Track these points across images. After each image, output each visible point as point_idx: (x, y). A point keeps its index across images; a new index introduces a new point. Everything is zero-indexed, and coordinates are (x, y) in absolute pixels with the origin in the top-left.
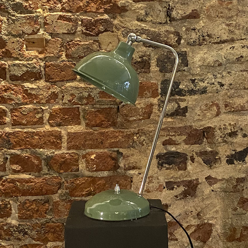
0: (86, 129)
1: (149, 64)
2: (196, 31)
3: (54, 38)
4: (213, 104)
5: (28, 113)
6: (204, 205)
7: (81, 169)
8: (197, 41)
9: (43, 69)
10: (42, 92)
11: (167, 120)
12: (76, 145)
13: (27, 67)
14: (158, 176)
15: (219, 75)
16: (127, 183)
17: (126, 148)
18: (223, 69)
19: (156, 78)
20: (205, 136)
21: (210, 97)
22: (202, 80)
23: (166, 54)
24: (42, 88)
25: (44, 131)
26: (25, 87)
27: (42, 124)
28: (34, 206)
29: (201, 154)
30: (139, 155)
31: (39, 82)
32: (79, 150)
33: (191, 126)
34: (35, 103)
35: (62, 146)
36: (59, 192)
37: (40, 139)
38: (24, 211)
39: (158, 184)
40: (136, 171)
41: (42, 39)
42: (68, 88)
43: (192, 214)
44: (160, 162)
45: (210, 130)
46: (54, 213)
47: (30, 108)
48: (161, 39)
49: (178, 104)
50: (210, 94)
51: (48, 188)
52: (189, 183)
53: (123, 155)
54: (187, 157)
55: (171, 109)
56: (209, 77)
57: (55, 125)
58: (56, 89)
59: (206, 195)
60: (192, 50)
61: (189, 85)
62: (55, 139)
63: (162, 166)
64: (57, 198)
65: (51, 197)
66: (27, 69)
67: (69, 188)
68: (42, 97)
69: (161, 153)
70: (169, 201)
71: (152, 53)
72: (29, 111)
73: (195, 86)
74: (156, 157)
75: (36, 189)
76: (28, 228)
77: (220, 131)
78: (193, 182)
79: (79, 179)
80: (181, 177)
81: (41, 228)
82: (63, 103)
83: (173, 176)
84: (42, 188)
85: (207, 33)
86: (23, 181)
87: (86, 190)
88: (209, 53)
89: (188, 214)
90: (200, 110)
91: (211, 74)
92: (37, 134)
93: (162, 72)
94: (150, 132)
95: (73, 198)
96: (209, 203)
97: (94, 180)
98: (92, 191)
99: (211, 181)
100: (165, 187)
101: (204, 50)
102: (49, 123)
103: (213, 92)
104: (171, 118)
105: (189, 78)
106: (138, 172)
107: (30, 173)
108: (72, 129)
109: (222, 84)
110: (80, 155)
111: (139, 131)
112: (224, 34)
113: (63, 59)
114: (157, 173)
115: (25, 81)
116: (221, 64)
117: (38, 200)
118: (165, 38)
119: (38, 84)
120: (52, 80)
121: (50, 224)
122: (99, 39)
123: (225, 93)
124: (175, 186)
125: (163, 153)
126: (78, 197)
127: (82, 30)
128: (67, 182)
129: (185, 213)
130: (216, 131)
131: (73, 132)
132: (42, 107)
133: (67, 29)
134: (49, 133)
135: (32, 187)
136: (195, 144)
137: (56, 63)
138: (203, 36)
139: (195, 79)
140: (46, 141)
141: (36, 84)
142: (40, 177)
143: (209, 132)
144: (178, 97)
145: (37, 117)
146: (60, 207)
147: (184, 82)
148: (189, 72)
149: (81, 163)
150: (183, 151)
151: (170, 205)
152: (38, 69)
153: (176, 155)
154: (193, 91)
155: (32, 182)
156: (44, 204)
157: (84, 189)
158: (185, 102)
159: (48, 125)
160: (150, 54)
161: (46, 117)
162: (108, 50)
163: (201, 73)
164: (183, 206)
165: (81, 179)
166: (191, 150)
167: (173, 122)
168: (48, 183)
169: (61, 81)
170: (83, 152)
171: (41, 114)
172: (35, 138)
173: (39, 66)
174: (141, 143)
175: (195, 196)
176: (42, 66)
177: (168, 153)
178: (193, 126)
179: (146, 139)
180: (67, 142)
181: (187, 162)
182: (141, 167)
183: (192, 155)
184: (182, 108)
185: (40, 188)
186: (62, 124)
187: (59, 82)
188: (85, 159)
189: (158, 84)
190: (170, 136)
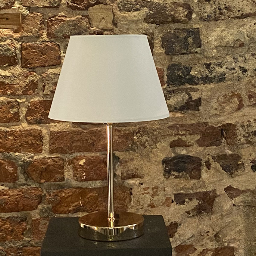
0: (73, 128)
1: (152, 44)
2: (211, 2)
3: (33, 13)
4: (234, 95)
5: (1, 107)
6: (224, 223)
7: (67, 179)
8: (212, 16)
9: (19, 52)
10: (18, 81)
11: (175, 115)
12: (61, 147)
14: (164, 187)
15: (241, 58)
16: (125, 196)
17: (124, 151)
18: (246, 51)
19: (162, 62)
20: (224, 136)
21: (229, 86)
22: (220, 65)
23: (174, 31)
24: (17, 76)
25: (20, 131)
27: (18, 121)
28: (8, 226)
29: (220, 158)
30: (140, 159)
31: (14, 68)
32: (64, 153)
33: (206, 122)
34: (9, 95)
35: (43, 148)
36: (40, 207)
37: (15, 140)
39: (165, 196)
40: (136, 181)
41: (17, 15)
42: (51, 76)
43: (208, 235)
44: (167, 169)
45: (230, 127)
46: (33, 234)
47: (2, 101)
48: (167, 13)
49: (189, 95)
50: (230, 82)
51: (25, 203)
52: (204, 195)
53: (120, 161)
54: (201, 162)
55: (181, 100)
56: (229, 60)
57: (35, 122)
58: (35, 77)
59: (226, 211)
60: (206, 27)
61: (202, 71)
62: (34, 140)
63: (169, 173)
64: (36, 216)
65: (29, 213)
67: (52, 202)
68: (18, 87)
69: (168, 157)
70: (179, 218)
71: (156, 31)
72: (1, 104)
73: (211, 72)
74: (162, 162)
75: (10, 204)
76: (0, 253)
77: (243, 128)
78: (209, 195)
79: (64, 191)
80: (194, 188)
81: (17, 254)
82: (44, 95)
83: (183, 186)
84: (18, 202)
85: (225, 5)
87: (74, 205)
88: (228, 30)
89: (202, 235)
90: (218, 102)
91: (231, 57)
92: (12, 134)
93: (169, 55)
94: (154, 131)
95: (57, 215)
96: (230, 220)
97: (83, 192)
98: (81, 206)
99: (232, 192)
100: (174, 200)
101: (222, 27)
102: (26, 119)
103: (234, 80)
104: (180, 113)
105: (203, 62)
106: (138, 181)
107: (2, 183)
108: (56, 128)
109: (245, 69)
110: (66, 161)
111: (140, 129)
112: (247, 6)
113: (44, 39)
114: (164, 182)
116: (243, 43)
117: (13, 218)
118: (172, 11)
119: (12, 71)
120: (30, 66)
121: (27, 248)
122: (89, 14)
123: (248, 80)
124: (187, 200)
125: (170, 158)
126: (63, 213)
127: (67, 2)
128: (50, 195)
129: (199, 234)
130: (238, 129)
131: (57, 131)
132: (18, 100)
133: (49, 2)
134: (26, 132)
135: (5, 201)
136: (211, 145)
137: (35, 44)
138: (220, 9)
139: (210, 64)
140: (23, 142)
141: (10, 71)
142: (16, 189)
143: (228, 131)
144: (189, 86)
145: (12, 112)
146: (40, 226)
147: (197, 68)
148: (203, 54)
149: (67, 170)
150: (196, 155)
151: (180, 223)
152: (13, 52)
153: (188, 160)
154: (207, 78)
155: (5, 195)
156: (20, 223)
157: (71, 203)
158: (197, 93)
159: (25, 122)
160: (153, 31)
161: (23, 112)
162: (100, 27)
163: (218, 55)
164: (196, 225)
165: (67, 191)
166: (206, 154)
167: (182, 118)
168: (26, 196)
169: (41, 67)
170: (70, 157)
171: (17, 108)
172: (9, 139)
173: (14, 49)
174: (142, 144)
175: (211, 213)
176: (18, 48)
177: (177, 158)
178: (208, 123)
179: (149, 139)
180: (49, 144)
181: (201, 169)
182: (143, 176)
183: (207, 160)
184: (194, 100)
185: (15, 202)
186: (43, 121)
187: (39, 68)
188: (72, 165)
189: (164, 69)
190: (179, 136)
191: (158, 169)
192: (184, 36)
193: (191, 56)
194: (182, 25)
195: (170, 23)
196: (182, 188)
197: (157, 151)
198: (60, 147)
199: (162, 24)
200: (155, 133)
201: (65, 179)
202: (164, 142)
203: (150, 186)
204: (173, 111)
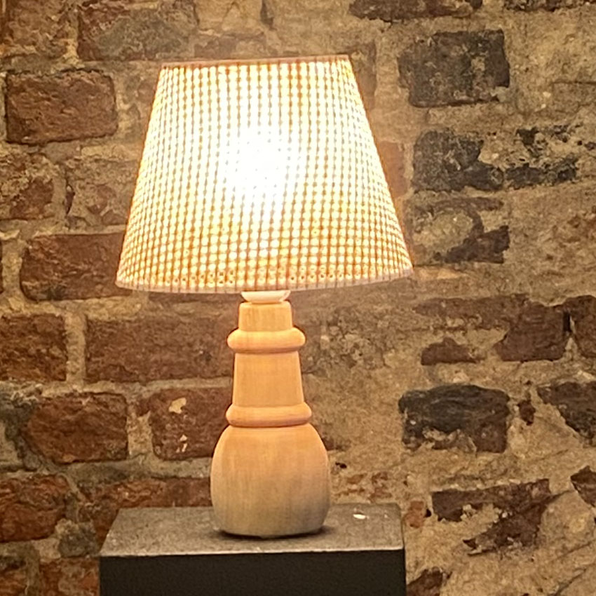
0: (152, 310)
1: (373, 76)
6: (568, 570)
7: (134, 451)
11: (436, 275)
12: (119, 365)
14: (405, 472)
19: (398, 127)
20: (570, 331)
21: (586, 194)
22: (560, 134)
25: (4, 318)
29: (560, 393)
30: (339, 398)
32: (127, 381)
33: (522, 295)
35: (69, 368)
36: (60, 529)
39: (407, 499)
42: (89, 165)
44: (413, 423)
45: (587, 309)
49: (476, 218)
50: (587, 183)
51: (20, 519)
52: (514, 495)
54: (508, 403)
55: (451, 232)
56: (586, 122)
57: (45, 296)
58: (46, 171)
59: (574, 537)
60: (522, 28)
61: (512, 152)
62: (45, 344)
63: (419, 435)
65: (32, 547)
67: (92, 517)
69: (417, 391)
70: (445, 559)
71: (383, 39)
73: (536, 155)
74: (399, 405)
78: (529, 493)
79: (129, 486)
80: (489, 476)
82: (70, 219)
83: (458, 471)
88: (583, 37)
90: (555, 238)
93: (417, 106)
94: (375, 317)
96: (585, 563)
97: (180, 489)
99: (592, 486)
100: (431, 510)
101: (566, 28)
102: (22, 288)
104: (450, 268)
105: (513, 126)
108: (103, 310)
113: (71, 61)
114: (403, 461)
125: (421, 392)
128: (88, 496)
131: (108, 321)
134: (22, 323)
136: (535, 357)
137: (45, 77)
139: (534, 131)
140: (12, 350)
143: (583, 317)
144: (476, 194)
146: (62, 581)
147: (497, 142)
148: (513, 103)
149: (134, 428)
150: (493, 385)
151: (449, 573)
153: (469, 399)
154: (526, 172)
156: (7, 573)
158: (497, 212)
159: (19, 296)
160: (374, 40)
161: (13, 268)
162: (226, 28)
163: (556, 107)
164: (493, 575)
165: (136, 486)
166: (521, 382)
167: (456, 283)
168: (22, 498)
169: (64, 141)
170: (142, 391)
174: (344, 355)
175: (535, 543)
177: (441, 392)
178: (527, 297)
179: (364, 342)
180: (85, 352)
181: (507, 423)
182: (347, 444)
183: (525, 399)
184: (488, 234)
186: (66, 292)
187: (56, 144)
188: (149, 413)
189: (405, 146)
190: (447, 333)
191: (387, 424)
192: (461, 53)
193: (480, 109)
194: (457, 21)
195: (422, 17)
196: (456, 475)
197: (384, 375)
198: (116, 363)
199: (400, 21)
200: (380, 324)
201: (130, 453)
202: (404, 350)
203: (365, 472)
204: (429, 264)
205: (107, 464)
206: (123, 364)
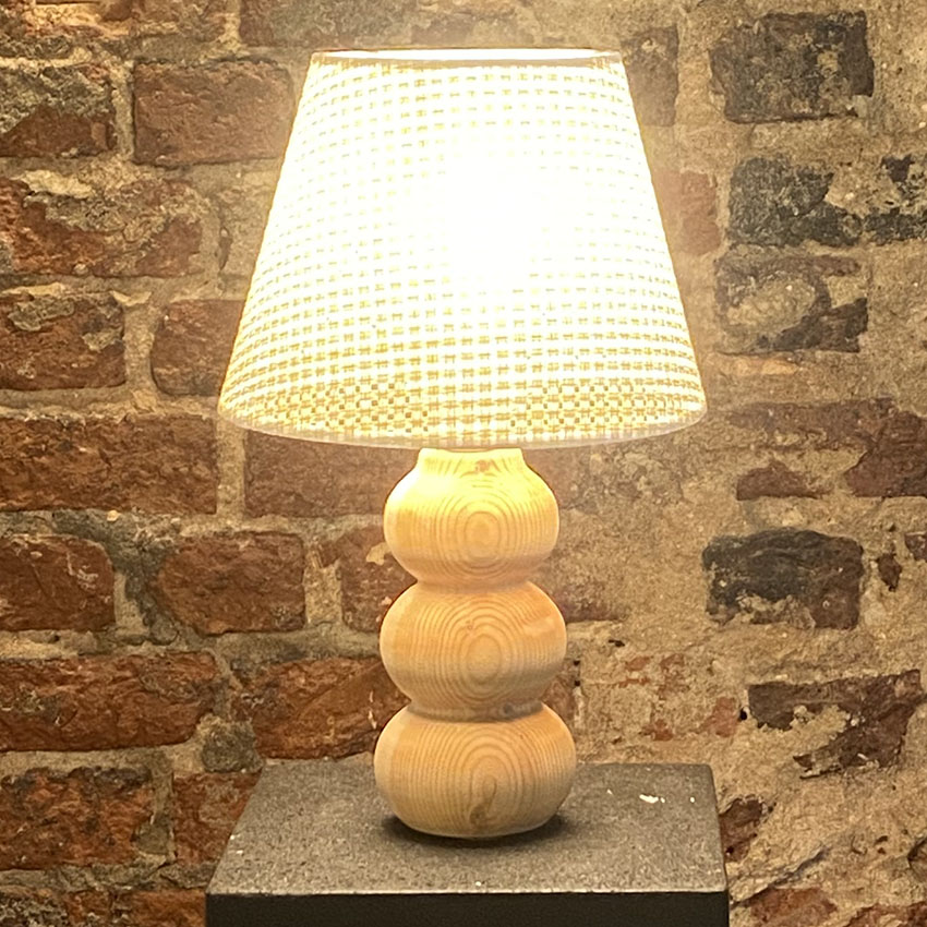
1: (673, 76)
5: (48, 324)
7: (314, 618)
9: (123, 102)
10: (119, 220)
11: (761, 368)
12: (293, 492)
13: (41, 87)
14: (710, 656)
16: (553, 692)
19: (709, 151)
23: (762, 24)
24: (117, 198)
25: (125, 420)
26: (31, 193)
27: (118, 380)
28: (73, 802)
30: (615, 544)
31: (101, 165)
32: (305, 516)
33: (886, 400)
34: (83, 276)
35: (221, 495)
36: (203, 730)
37: (107, 461)
38: (21, 829)
39: (713, 694)
40: (597, 631)
42: (254, 200)
43: (881, 851)
44: (723, 584)
46: (175, 840)
47: (55, 300)
49: (820, 287)
51: (144, 713)
52: (869, 693)
54: (862, 558)
55: (785, 309)
57: (186, 390)
58: (191, 207)
60: (893, 10)
61: (875, 192)
62: (184, 459)
63: (731, 602)
65: (162, 755)
66: (40, 99)
67: (254, 715)
68: (120, 243)
69: (729, 538)
70: (766, 785)
71: (689, 22)
72: (51, 313)
73: (909, 195)
74: (703, 558)
75: (83, 718)
76: (43, 912)
78: (894, 691)
79: (305, 668)
81: (111, 916)
82: (225, 278)
83: (787, 656)
84: (114, 712)
86: (18, 676)
87: (344, 723)
89: (860, 849)
92: (94, 431)
93: (737, 122)
97: (380, 674)
98: (372, 730)
100: (747, 710)
102: (153, 376)
104: (780, 358)
105: (877, 152)
106: (606, 634)
107: (53, 633)
110: (312, 547)
113: (229, 47)
114: (707, 639)
115: (28, 162)
117: (96, 774)
119: (95, 178)
120: (170, 157)
121: (151, 894)
124: (800, 710)
125: (736, 540)
126: (298, 758)
128: (245, 682)
129: (846, 849)
132: (118, 297)
134: (152, 428)
135: (63, 705)
136: (903, 491)
137: (191, 69)
139: (908, 161)
140: (137, 469)
141: (88, 178)
142: (107, 657)
144: (820, 251)
145: (92, 347)
146: (206, 808)
147: (853, 176)
148: (878, 120)
150: (841, 531)
151: (771, 804)
152: (101, 99)
153: (806, 551)
154: (895, 221)
155: (62, 681)
156: (124, 794)
157: (331, 718)
158: (852, 279)
159: (149, 389)
160: (675, 25)
161: (140, 348)
164: (835, 810)
165: (316, 668)
166: (881, 527)
167: (789, 382)
168: (149, 685)
169: (216, 163)
170: (327, 531)
171: (113, 331)
172: (81, 453)
173: (102, 86)
174: (625, 484)
175: (897, 762)
176: (120, 85)
177: (766, 540)
178: (893, 402)
179: (654, 464)
180: (246, 477)
181: (861, 587)
182: (628, 611)
183: (887, 552)
184: (837, 309)
185: (104, 710)
187: (205, 168)
188: (337, 563)
189: (719, 180)
190: (775, 454)
191: (684, 585)
192: (804, 44)
193: (830, 126)
196: (784, 661)
197: (682, 514)
198: (289, 490)
201: (309, 620)
202: (712, 478)
203: (652, 653)
204: (750, 353)
205: (274, 636)
206: (300, 491)
